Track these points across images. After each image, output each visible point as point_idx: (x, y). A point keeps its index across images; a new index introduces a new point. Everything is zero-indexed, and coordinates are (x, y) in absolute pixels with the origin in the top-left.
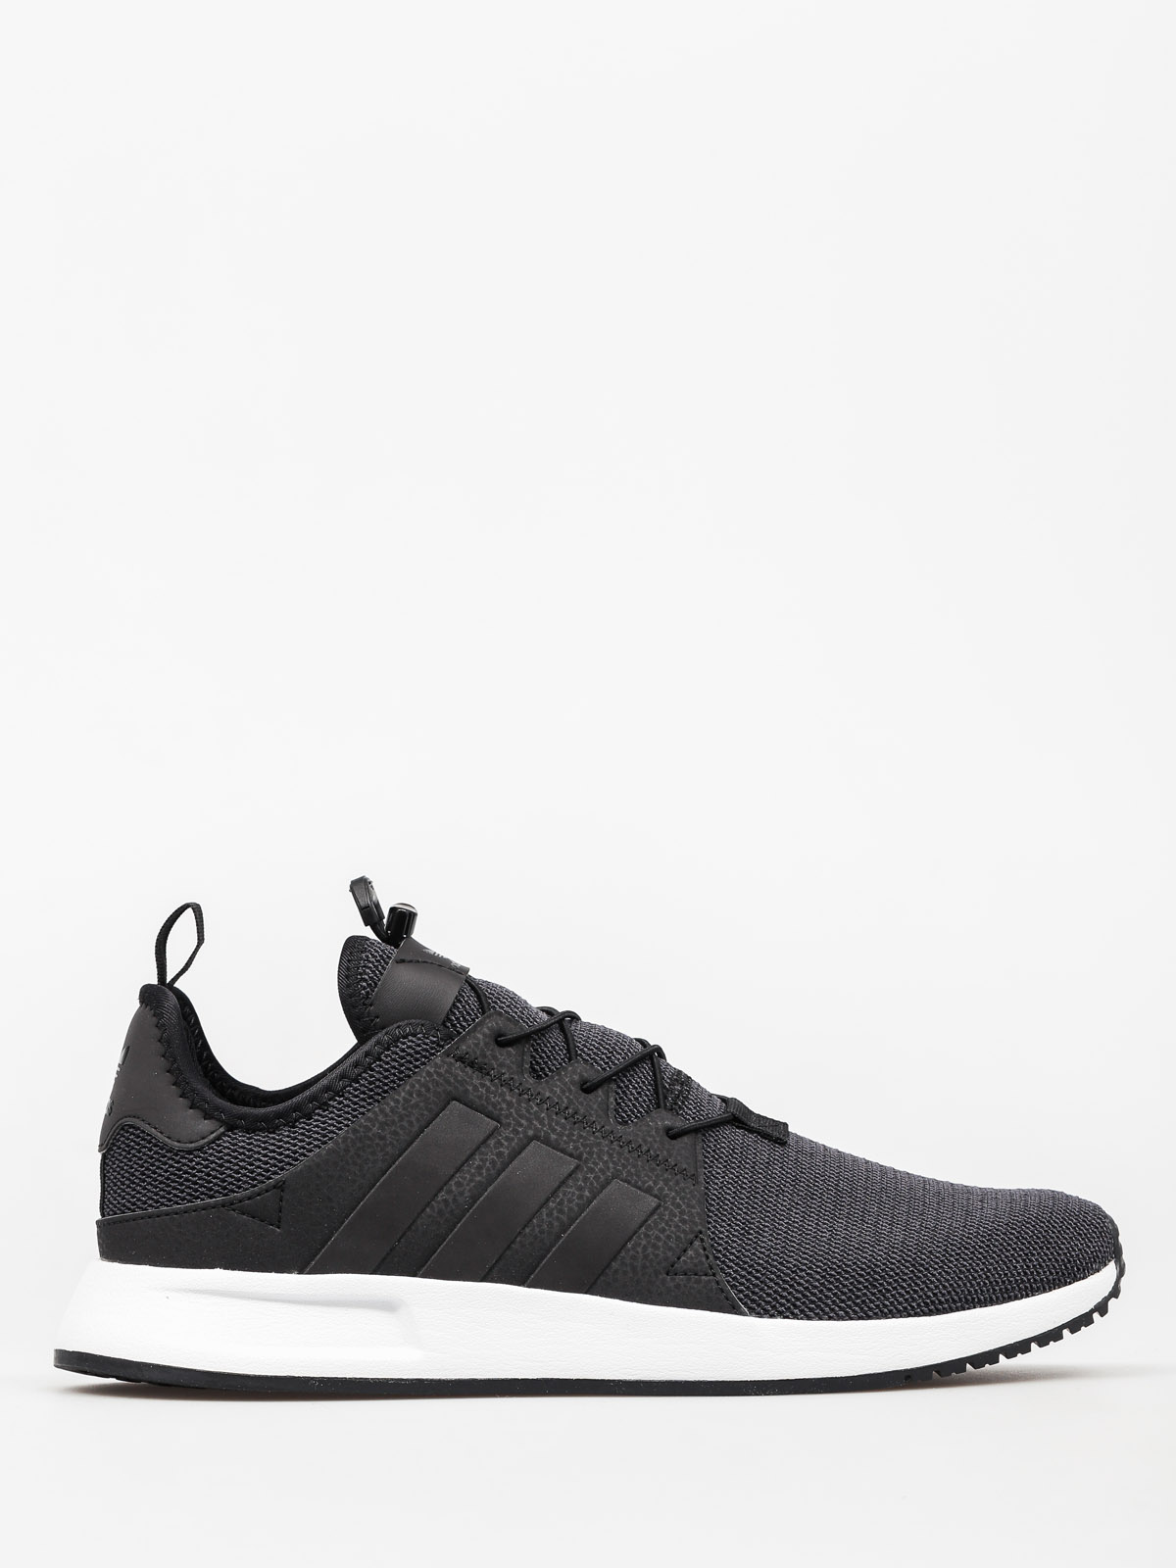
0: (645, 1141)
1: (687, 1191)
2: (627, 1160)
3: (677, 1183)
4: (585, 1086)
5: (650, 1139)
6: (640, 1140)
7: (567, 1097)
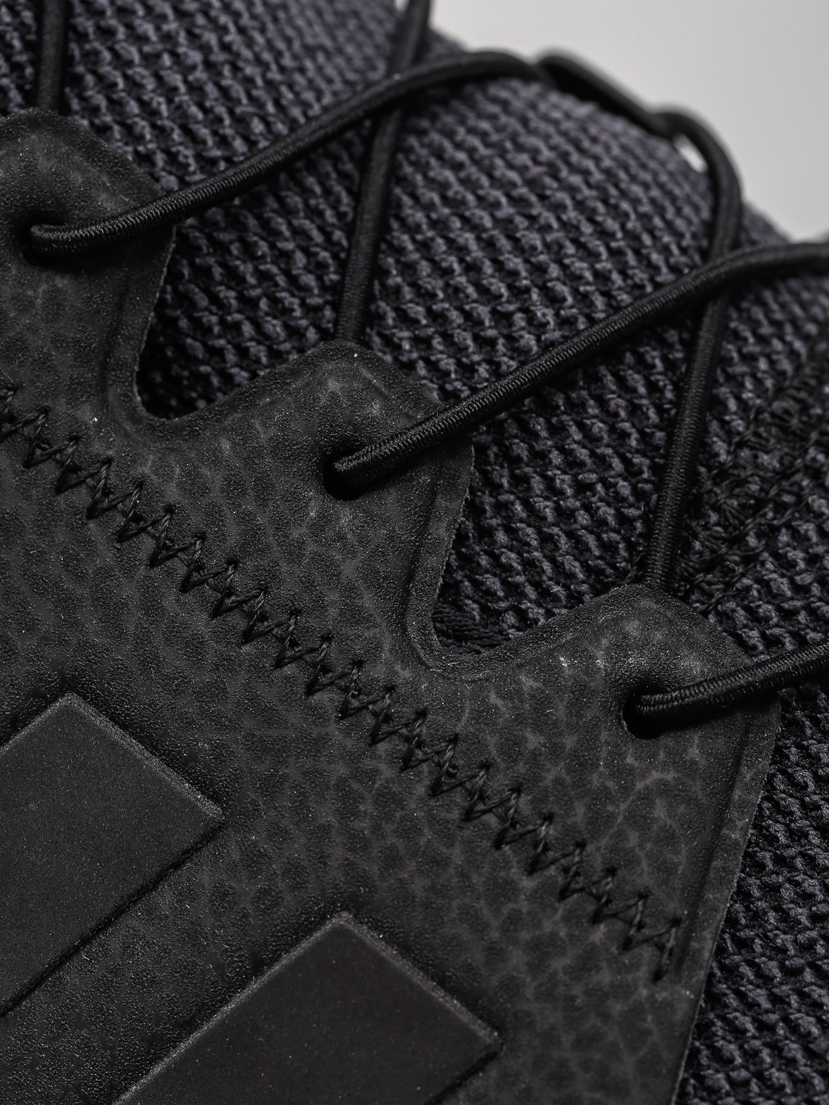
0: (512, 747)
1: (617, 1008)
2: (409, 831)
3: (587, 963)
4: (342, 466)
5: (533, 740)
6: (492, 741)
7: (246, 518)
